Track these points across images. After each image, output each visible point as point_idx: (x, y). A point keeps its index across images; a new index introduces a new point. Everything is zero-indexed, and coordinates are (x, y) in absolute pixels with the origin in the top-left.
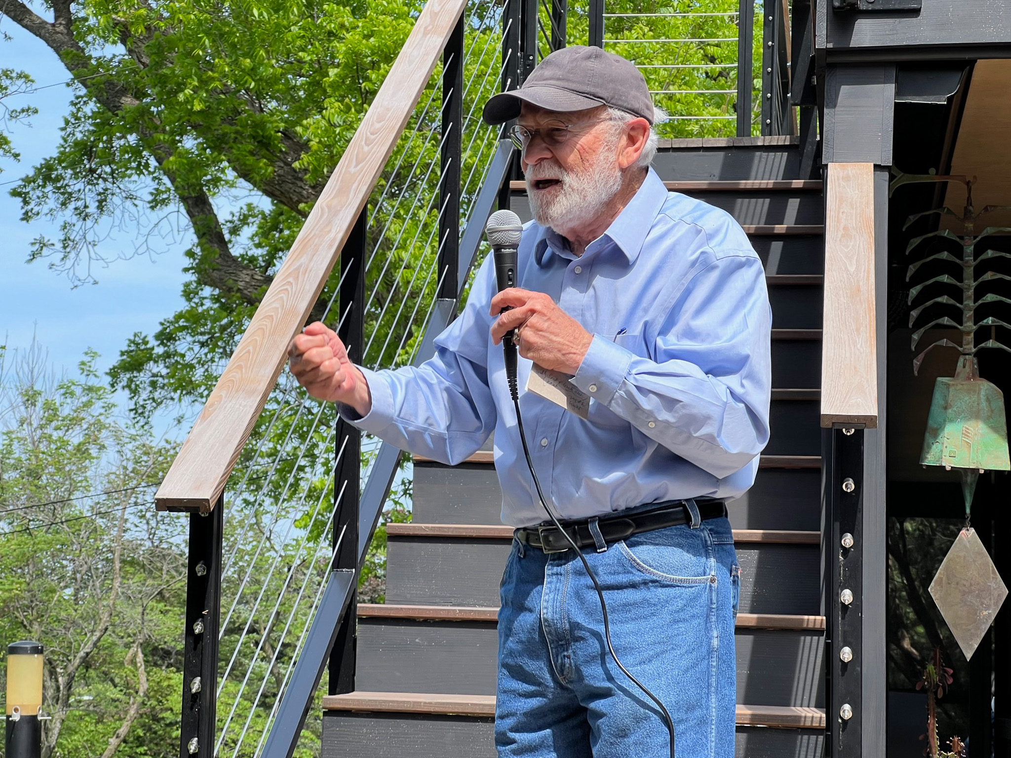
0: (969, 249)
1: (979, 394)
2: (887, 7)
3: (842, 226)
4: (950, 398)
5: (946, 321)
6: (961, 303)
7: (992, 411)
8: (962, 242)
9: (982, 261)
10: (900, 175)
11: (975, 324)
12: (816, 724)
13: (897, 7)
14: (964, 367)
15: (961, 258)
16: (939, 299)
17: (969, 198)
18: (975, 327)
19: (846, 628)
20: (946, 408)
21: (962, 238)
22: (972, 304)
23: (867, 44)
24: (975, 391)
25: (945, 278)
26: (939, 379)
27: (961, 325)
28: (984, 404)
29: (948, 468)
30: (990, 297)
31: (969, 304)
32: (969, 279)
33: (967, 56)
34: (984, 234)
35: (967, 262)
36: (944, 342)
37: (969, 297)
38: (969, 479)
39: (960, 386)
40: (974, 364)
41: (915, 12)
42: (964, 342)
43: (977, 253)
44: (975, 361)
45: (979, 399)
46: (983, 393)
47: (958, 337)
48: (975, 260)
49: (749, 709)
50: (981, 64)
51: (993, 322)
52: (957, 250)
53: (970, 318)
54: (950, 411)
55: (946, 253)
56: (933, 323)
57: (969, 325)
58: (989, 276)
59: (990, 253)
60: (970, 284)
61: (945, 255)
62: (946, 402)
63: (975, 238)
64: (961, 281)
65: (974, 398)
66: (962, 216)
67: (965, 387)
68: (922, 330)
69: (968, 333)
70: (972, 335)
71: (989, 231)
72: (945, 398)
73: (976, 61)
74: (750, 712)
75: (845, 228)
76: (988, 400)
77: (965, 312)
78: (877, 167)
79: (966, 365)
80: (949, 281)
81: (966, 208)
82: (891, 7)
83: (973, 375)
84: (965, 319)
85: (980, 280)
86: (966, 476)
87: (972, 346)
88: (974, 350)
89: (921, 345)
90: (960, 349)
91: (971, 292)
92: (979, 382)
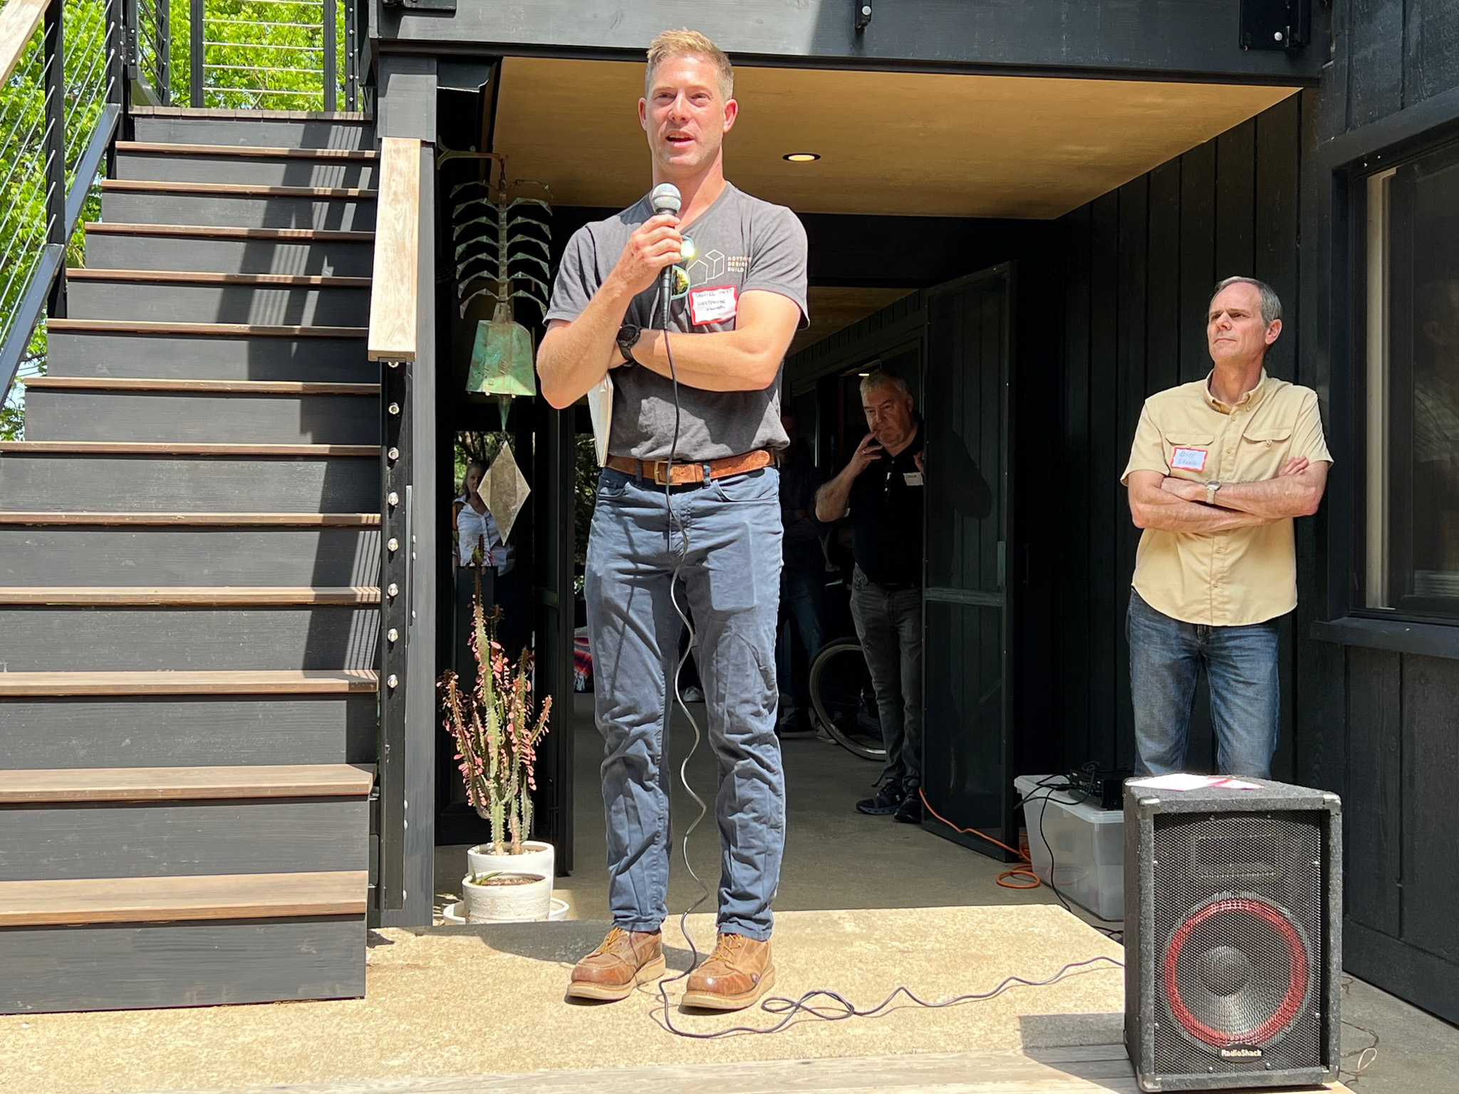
0: (503, 215)
1: (512, 334)
2: (428, 7)
3: (392, 192)
4: (489, 337)
5: (485, 274)
6: (497, 260)
7: (522, 348)
8: (497, 210)
9: (513, 225)
10: (446, 150)
11: (508, 277)
12: (372, 600)
13: (437, 7)
14: (500, 312)
15: (496, 222)
16: (480, 256)
17: (502, 173)
18: (508, 280)
19: (394, 524)
20: (485, 346)
21: (497, 206)
22: (505, 261)
23: (413, 36)
24: (508, 332)
25: (484, 239)
26: (481, 321)
27: (498, 278)
28: (515, 343)
29: (488, 394)
30: (520, 256)
31: (503, 262)
32: (503, 240)
33: (495, 53)
34: (514, 203)
35: (501, 226)
36: (484, 291)
37: (503, 255)
38: (505, 402)
39: (496, 328)
40: (507, 310)
41: (452, 13)
42: (500, 292)
43: (509, 219)
44: (509, 307)
45: (511, 339)
46: (514, 333)
47: (495, 288)
48: (508, 224)
49: (314, 590)
50: (507, 61)
51: (522, 276)
52: (494, 216)
53: (504, 272)
54: (488, 348)
55: (485, 218)
56: (476, 275)
57: (503, 278)
58: (519, 238)
59: (520, 220)
60: (504, 245)
61: (484, 220)
62: (486, 340)
63: (508, 206)
64: (497, 241)
65: (508, 337)
66: (497, 188)
67: (501, 328)
68: (467, 281)
69: (503, 285)
70: (506, 286)
71: (519, 200)
72: (485, 338)
73: (502, 58)
74: (314, 593)
75: (395, 194)
76: (519, 340)
77: (500, 267)
78: (424, 143)
79: (502, 310)
80: (487, 241)
81: (500, 181)
82: (431, 7)
83: (507, 319)
84: (500, 274)
85: (512, 241)
86: (502, 400)
87: (506, 295)
88: (507, 298)
89: (466, 293)
90: (497, 297)
91: (505, 251)
92: (512, 325)
